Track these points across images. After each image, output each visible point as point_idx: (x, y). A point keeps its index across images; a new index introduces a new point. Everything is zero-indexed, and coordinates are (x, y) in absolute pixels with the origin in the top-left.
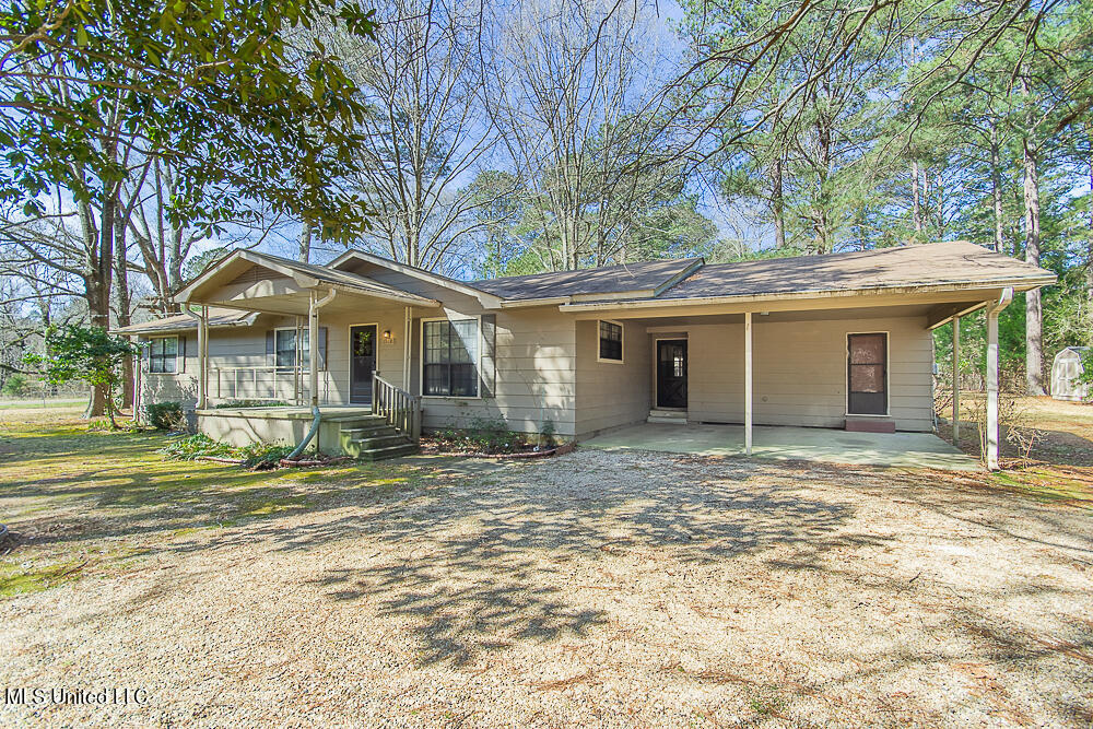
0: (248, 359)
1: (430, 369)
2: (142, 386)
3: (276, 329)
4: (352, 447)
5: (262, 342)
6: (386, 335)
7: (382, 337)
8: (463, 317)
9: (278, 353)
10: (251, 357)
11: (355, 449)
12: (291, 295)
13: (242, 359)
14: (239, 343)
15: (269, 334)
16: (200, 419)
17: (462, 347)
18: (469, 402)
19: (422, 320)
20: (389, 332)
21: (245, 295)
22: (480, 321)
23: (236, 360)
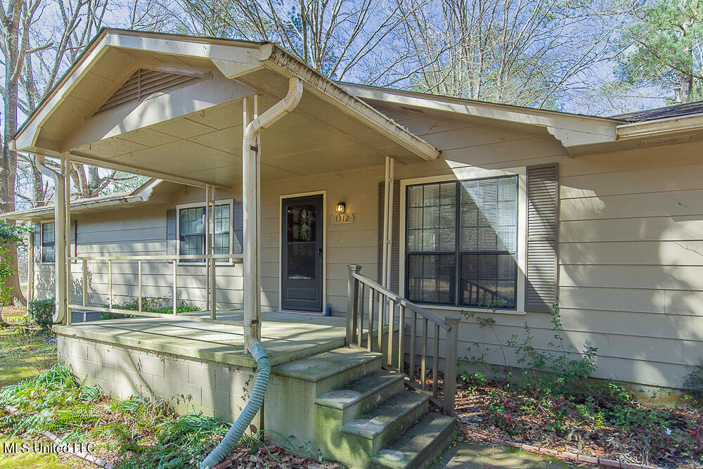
0: (146, 247)
1: (417, 261)
2: (35, 278)
3: (179, 207)
4: (345, 445)
5: (161, 224)
6: (340, 209)
7: (333, 212)
8: (485, 173)
9: (182, 239)
10: (149, 244)
11: (354, 450)
12: (203, 113)
13: (139, 246)
14: (136, 226)
15: (170, 214)
16: (60, 339)
17: (484, 226)
18: (498, 320)
19: (404, 183)
20: (343, 204)
21: (122, 128)
22: (523, 178)
23: (131, 248)
